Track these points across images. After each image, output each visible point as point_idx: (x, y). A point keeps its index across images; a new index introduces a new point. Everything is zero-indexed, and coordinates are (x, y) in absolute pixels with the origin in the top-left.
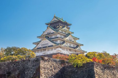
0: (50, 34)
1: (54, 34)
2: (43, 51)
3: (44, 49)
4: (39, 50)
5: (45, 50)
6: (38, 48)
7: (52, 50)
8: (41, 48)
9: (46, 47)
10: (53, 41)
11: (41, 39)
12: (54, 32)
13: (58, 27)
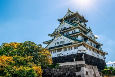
0: (65, 29)
1: (71, 29)
2: (58, 52)
3: (58, 49)
4: (51, 51)
5: (60, 50)
6: (50, 48)
7: (70, 49)
8: (54, 47)
9: (61, 46)
10: (71, 37)
11: (53, 37)
12: (71, 26)
13: (75, 21)
